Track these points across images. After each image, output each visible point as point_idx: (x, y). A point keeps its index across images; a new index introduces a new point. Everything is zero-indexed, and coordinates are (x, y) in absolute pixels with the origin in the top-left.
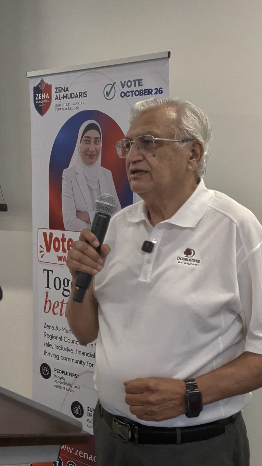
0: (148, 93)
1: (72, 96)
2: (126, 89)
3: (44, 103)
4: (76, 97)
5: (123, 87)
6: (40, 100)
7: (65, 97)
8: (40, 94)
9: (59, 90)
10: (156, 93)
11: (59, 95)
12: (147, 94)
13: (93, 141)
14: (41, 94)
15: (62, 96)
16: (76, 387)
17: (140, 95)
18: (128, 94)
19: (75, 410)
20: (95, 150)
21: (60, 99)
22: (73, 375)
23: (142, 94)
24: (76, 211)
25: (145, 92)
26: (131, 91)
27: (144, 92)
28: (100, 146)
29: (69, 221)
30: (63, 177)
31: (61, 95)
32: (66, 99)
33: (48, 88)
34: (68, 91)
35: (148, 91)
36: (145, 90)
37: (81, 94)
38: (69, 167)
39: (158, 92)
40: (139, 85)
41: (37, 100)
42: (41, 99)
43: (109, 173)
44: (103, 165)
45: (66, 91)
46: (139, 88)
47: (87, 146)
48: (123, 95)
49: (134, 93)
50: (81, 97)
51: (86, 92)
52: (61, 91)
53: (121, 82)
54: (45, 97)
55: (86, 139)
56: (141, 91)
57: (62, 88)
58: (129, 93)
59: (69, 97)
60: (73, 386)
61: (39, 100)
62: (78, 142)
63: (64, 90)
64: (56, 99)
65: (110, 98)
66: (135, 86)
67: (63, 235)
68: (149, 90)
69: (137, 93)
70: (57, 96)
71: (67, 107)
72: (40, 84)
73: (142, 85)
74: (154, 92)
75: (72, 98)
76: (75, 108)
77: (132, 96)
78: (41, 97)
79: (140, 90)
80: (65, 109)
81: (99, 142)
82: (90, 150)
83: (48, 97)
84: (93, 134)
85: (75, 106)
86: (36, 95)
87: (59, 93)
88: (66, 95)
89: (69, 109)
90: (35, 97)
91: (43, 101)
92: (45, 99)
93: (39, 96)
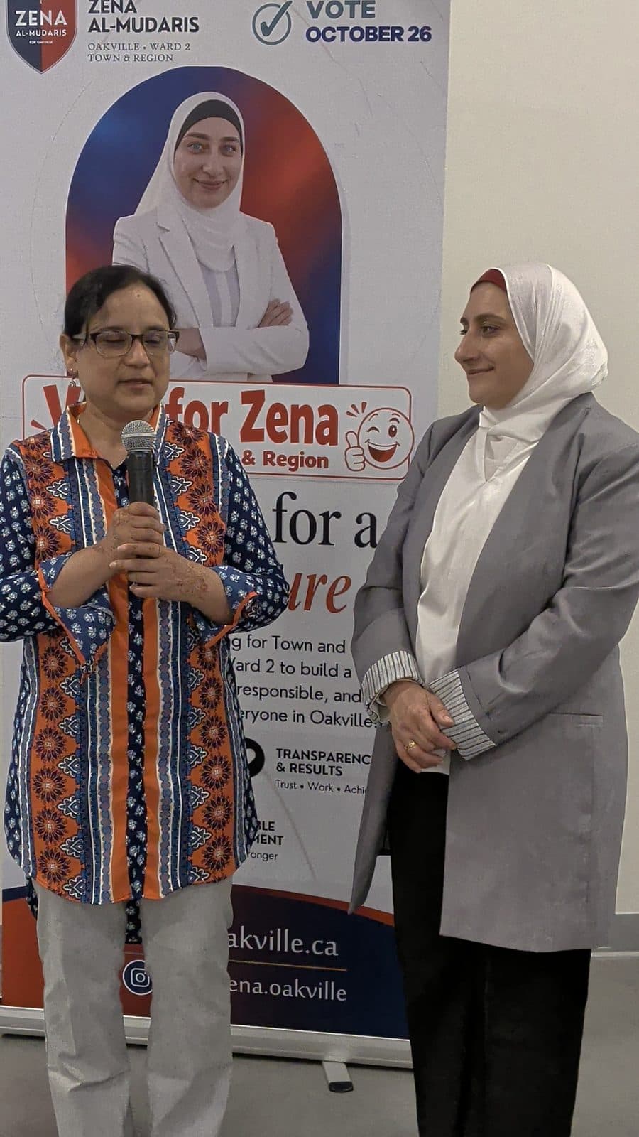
0: (390, 37)
1: (146, 26)
2: (323, 21)
3: (48, 38)
4: (161, 29)
5: (315, 14)
6: (33, 28)
7: (124, 27)
8: (31, 12)
9: (103, 6)
10: (412, 39)
11: (104, 20)
12: (388, 39)
13: (215, 148)
14: (36, 12)
15: (115, 24)
17: (368, 39)
18: (329, 34)
20: (222, 170)
21: (104, 30)
23: (371, 37)
25: (381, 34)
26: (338, 28)
27: (377, 33)
28: (238, 162)
30: (115, 237)
31: (111, 19)
32: (128, 31)
34: (135, 12)
35: (390, 31)
36: (382, 28)
37: (181, 24)
38: (138, 211)
39: (418, 36)
40: (364, 15)
41: (21, 28)
42: (36, 24)
43: (267, 231)
44: (246, 207)
45: (128, 10)
46: (365, 23)
47: (198, 160)
48: (313, 34)
49: (347, 33)
50: (180, 30)
51: (196, 19)
52: (110, 9)
53: (310, 4)
54: (53, 22)
55: (195, 139)
56: (371, 31)
57: (114, 3)
58: (333, 31)
59: (138, 27)
61: (28, 28)
62: (169, 149)
63: (121, 8)
64: (91, 29)
65: (273, 40)
66: (352, 16)
68: (394, 29)
69: (357, 34)
70: (94, 22)
71: (131, 54)
73: (373, 16)
74: (407, 35)
75: (148, 30)
76: (157, 59)
77: (343, 39)
78: (38, 21)
79: (368, 28)
80: (122, 58)
81: (234, 149)
82: (206, 169)
83: (64, 22)
84: (218, 128)
85: (157, 52)
86: (17, 12)
87: (105, 15)
88: (128, 22)
89: (136, 58)
90: (12, 18)
91: (43, 33)
92: (53, 28)
93: (27, 15)
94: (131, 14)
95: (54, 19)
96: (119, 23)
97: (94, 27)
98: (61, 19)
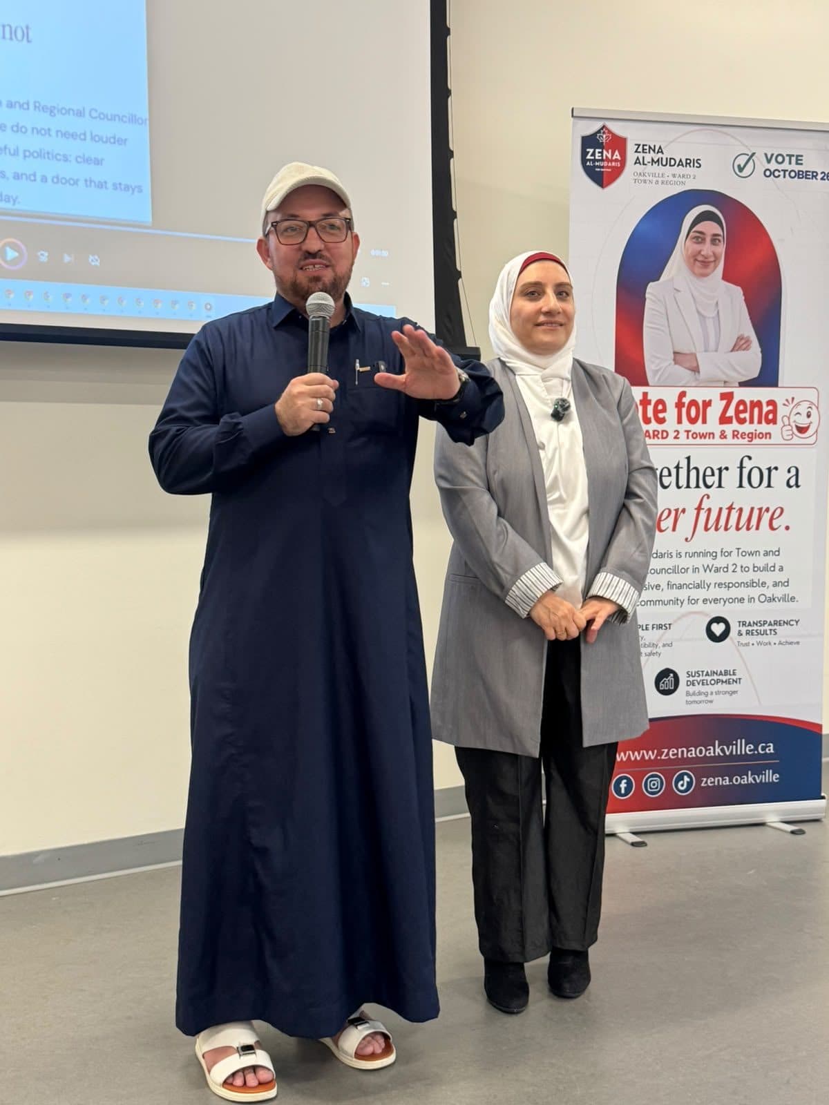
0: (811, 177)
1: (670, 162)
2: (773, 166)
3: (608, 167)
4: (679, 165)
5: (769, 161)
6: (598, 161)
7: (655, 163)
8: (597, 150)
9: (643, 149)
10: (822, 179)
11: (643, 158)
12: (809, 178)
13: (708, 239)
14: (600, 150)
15: (650, 161)
16: (664, 645)
17: (799, 178)
18: (777, 174)
19: (663, 683)
20: (711, 254)
21: (644, 164)
22: (660, 627)
23: (801, 176)
24: (675, 353)
25: (806, 175)
26: (782, 170)
27: (804, 174)
28: (721, 249)
29: (657, 371)
30: (647, 296)
31: (648, 157)
32: (658, 165)
33: (619, 144)
34: (663, 153)
35: (811, 174)
36: (807, 172)
37: (690, 163)
38: (662, 279)
39: (825, 177)
40: (797, 164)
41: (590, 160)
42: (600, 158)
43: (738, 292)
44: (726, 277)
45: (658, 152)
46: (797, 168)
47: (698, 247)
48: (768, 173)
49: (787, 173)
50: (690, 166)
51: (699, 160)
52: (647, 151)
53: (766, 155)
55: (698, 235)
56: (801, 173)
57: (650, 147)
58: (779, 171)
59: (664, 163)
60: (660, 645)
61: (594, 161)
63: (654, 151)
64: (636, 163)
65: (744, 175)
66: (790, 163)
67: (645, 394)
68: (813, 172)
69: (793, 174)
70: (638, 158)
71: (660, 180)
72: (599, 132)
73: (802, 164)
74: (820, 176)
75: (670, 165)
76: (676, 183)
77: (784, 177)
78: (602, 156)
79: (799, 171)
80: (654, 182)
81: (719, 241)
82: (702, 253)
83: (619, 158)
84: (709, 227)
85: (676, 179)
86: (588, 150)
87: (644, 155)
88: (658, 160)
89: (663, 183)
90: (584, 154)
91: (605, 164)
92: (612, 161)
93: (594, 152)
94: (660, 155)
95: (612, 156)
96: (653, 160)
97: (637, 162)
98: (617, 156)
